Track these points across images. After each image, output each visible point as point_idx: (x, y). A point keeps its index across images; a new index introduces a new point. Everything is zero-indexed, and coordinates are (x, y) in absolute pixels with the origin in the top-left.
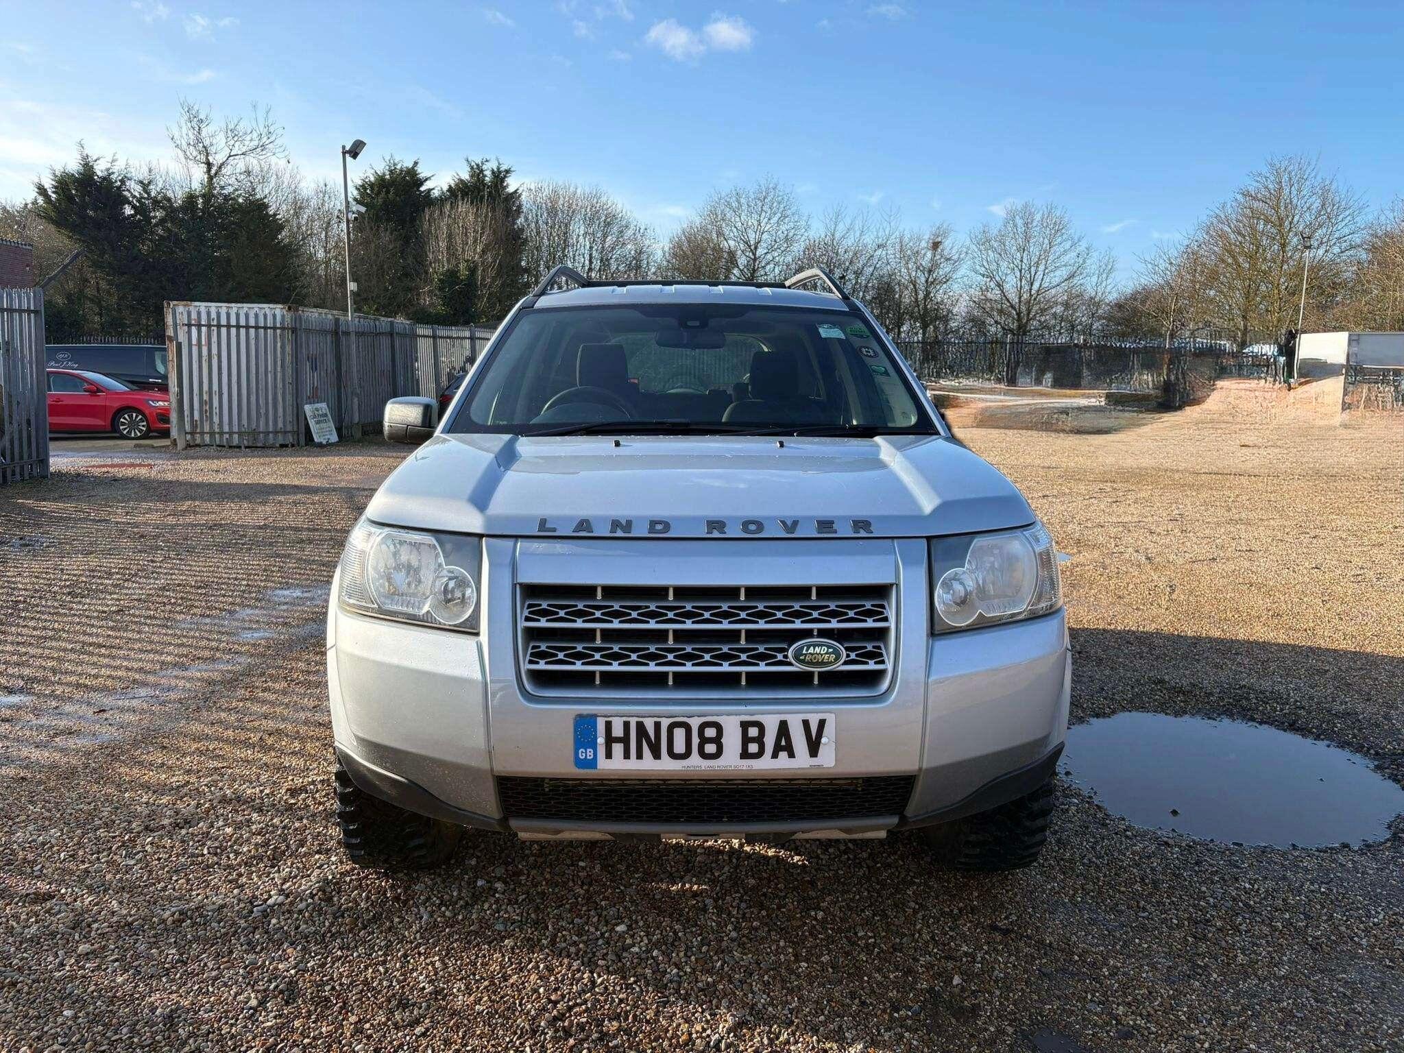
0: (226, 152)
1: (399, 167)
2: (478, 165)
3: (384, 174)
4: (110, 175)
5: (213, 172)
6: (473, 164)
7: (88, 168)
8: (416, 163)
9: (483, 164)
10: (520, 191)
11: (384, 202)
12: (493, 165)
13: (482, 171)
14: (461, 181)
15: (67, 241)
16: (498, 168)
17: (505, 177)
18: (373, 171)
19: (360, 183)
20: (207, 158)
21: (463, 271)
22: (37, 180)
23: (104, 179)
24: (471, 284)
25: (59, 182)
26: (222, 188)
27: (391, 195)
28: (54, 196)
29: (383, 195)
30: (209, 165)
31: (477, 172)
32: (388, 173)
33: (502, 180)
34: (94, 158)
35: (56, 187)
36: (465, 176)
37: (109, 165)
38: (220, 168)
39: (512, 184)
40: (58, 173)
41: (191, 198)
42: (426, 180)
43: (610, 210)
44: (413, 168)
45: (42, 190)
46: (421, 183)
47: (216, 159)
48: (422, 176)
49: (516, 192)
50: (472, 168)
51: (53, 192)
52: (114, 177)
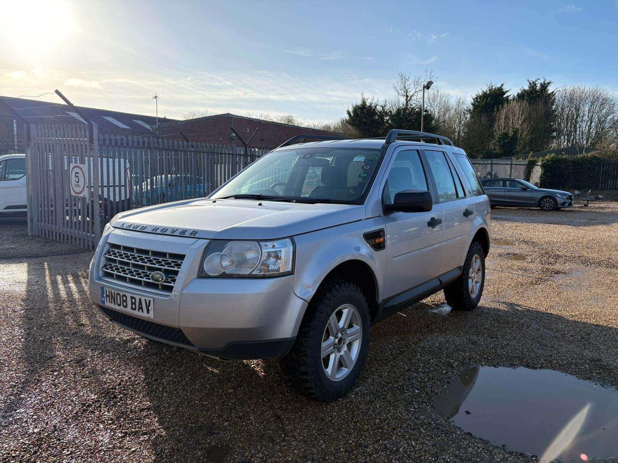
0: (414, 90)
1: (494, 88)
2: (533, 82)
3: (487, 92)
4: (371, 104)
5: (408, 99)
6: (531, 81)
7: (364, 103)
8: (502, 85)
9: (536, 81)
10: (555, 92)
11: (485, 104)
12: (542, 81)
13: (535, 84)
14: (524, 90)
15: (355, 131)
16: (544, 82)
17: (547, 86)
18: (482, 91)
19: (475, 97)
20: (407, 94)
21: (511, 134)
22: (347, 109)
23: (369, 106)
24: (514, 139)
25: (354, 109)
26: (411, 105)
27: (488, 101)
28: (352, 114)
29: (485, 101)
30: (407, 96)
31: (533, 86)
32: (488, 91)
33: (546, 88)
34: (367, 99)
35: (353, 111)
36: (527, 88)
37: (371, 101)
38: (411, 97)
39: (550, 89)
40: (354, 106)
41: (399, 111)
42: (507, 92)
43: (605, 96)
44: (501, 87)
45: (349, 113)
46: (504, 93)
47: (410, 94)
48: (505, 90)
49: (553, 92)
50: (530, 84)
51: (353, 113)
52: (373, 105)
